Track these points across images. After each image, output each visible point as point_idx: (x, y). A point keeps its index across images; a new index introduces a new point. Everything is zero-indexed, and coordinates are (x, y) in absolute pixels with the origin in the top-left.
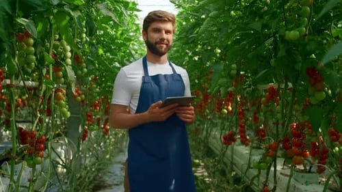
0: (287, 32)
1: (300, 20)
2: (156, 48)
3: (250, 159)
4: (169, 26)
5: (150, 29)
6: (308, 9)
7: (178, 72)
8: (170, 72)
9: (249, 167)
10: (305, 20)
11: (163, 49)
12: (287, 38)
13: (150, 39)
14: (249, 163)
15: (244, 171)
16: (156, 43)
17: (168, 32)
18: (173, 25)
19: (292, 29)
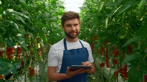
0: (120, 36)
1: (124, 32)
2: (71, 36)
3: (110, 72)
4: (76, 21)
5: (65, 25)
6: (127, 28)
7: (85, 47)
8: (81, 47)
9: (110, 76)
10: (126, 32)
11: (75, 36)
12: (120, 38)
13: (66, 31)
14: (110, 74)
15: (108, 77)
16: (70, 33)
17: (75, 25)
18: (79, 20)
19: (122, 35)
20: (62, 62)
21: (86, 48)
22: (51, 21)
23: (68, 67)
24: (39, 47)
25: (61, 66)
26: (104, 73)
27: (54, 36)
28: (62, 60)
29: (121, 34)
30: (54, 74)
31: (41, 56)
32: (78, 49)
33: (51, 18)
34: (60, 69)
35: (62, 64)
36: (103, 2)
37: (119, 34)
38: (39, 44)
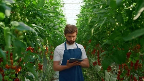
20: (63, 58)
21: (80, 49)
22: (55, 29)
23: (68, 60)
24: (45, 48)
25: (62, 60)
26: (97, 71)
27: (56, 39)
28: (63, 56)
29: (105, 38)
30: (58, 66)
31: (47, 55)
32: (74, 49)
33: (55, 27)
34: (61, 63)
35: (63, 60)
36: (91, 17)
37: (103, 38)
38: (45, 47)
